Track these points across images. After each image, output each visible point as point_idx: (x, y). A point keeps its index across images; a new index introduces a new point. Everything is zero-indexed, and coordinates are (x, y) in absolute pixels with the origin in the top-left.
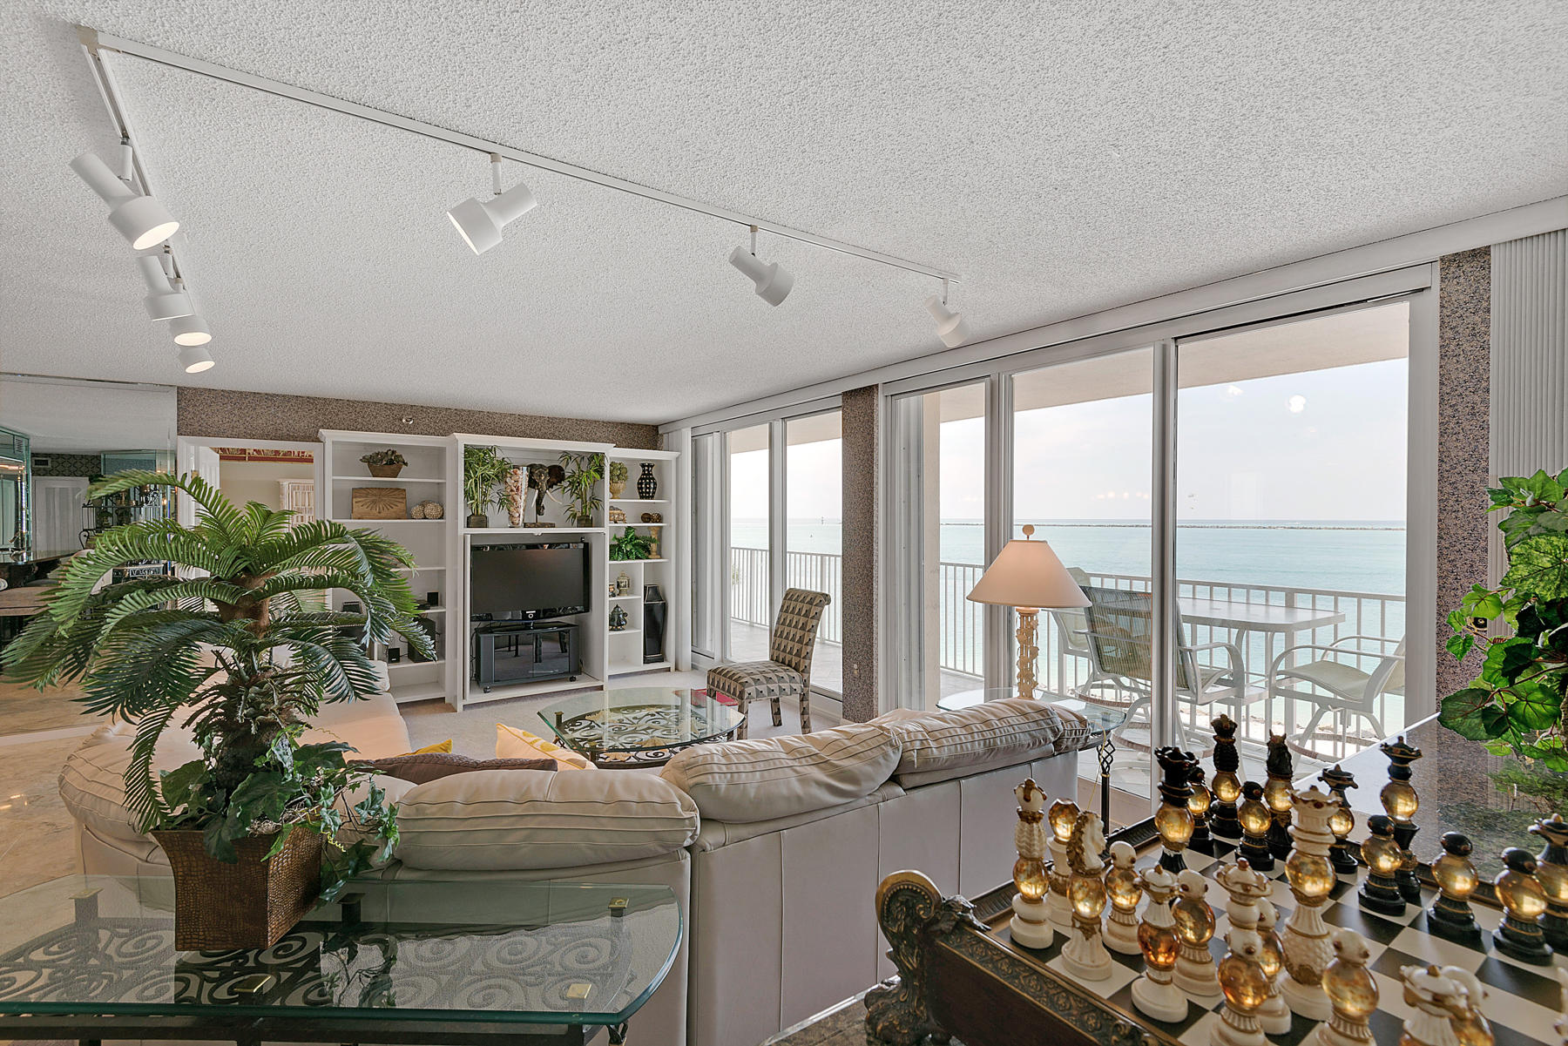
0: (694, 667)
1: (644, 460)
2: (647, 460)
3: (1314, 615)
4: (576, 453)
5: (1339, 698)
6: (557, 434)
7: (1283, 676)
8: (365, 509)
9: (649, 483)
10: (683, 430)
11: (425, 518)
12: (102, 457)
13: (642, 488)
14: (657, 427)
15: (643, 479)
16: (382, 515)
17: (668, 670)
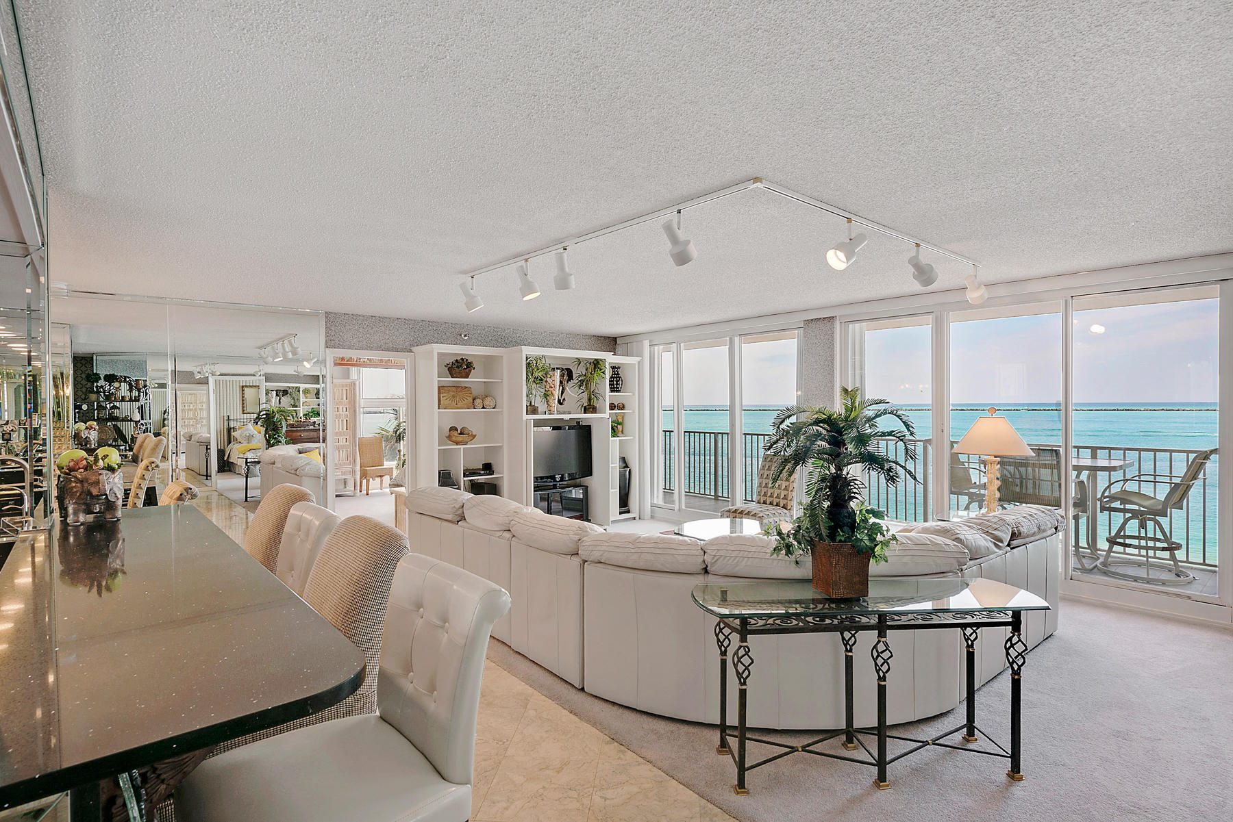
0: (652, 517)
1: (615, 363)
2: (618, 364)
3: (1110, 463)
4: (586, 359)
5: (1142, 509)
6: (554, 344)
7: (1108, 499)
8: (447, 402)
9: (619, 381)
10: (644, 341)
11: (483, 408)
12: (94, 358)
13: (613, 385)
14: (616, 338)
15: (614, 378)
16: (459, 406)
17: (634, 518)
